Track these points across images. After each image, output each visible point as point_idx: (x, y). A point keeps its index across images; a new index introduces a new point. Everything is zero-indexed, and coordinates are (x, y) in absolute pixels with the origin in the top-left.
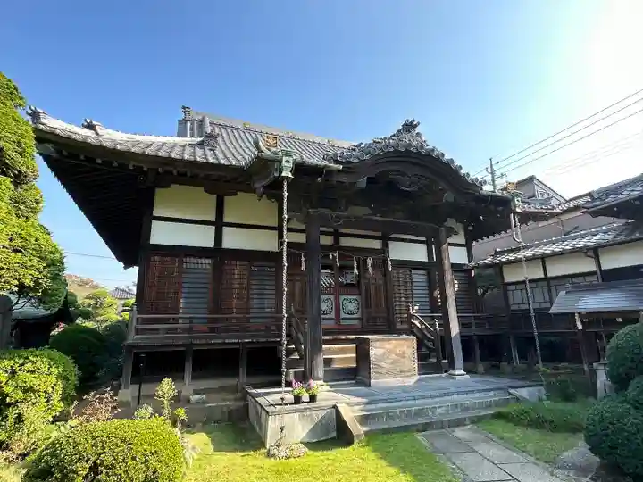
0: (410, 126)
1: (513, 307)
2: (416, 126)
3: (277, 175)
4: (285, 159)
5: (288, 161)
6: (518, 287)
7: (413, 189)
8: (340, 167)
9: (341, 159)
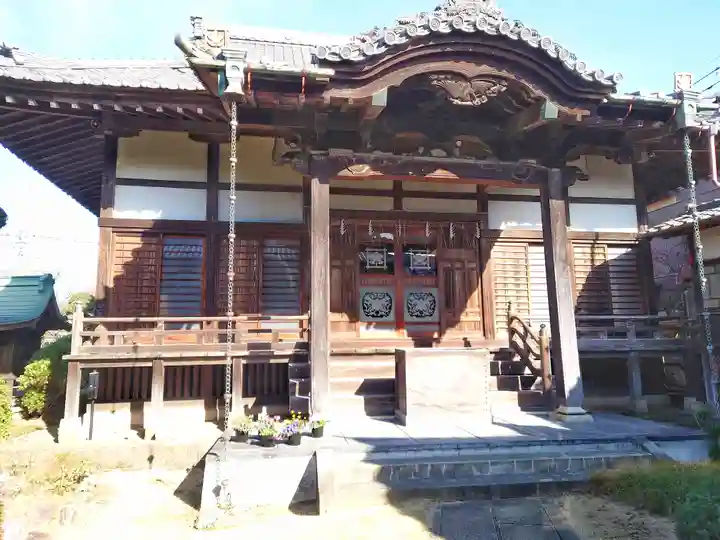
5: (235, 68)
7: (477, 102)
8: (331, 72)
9: (331, 58)
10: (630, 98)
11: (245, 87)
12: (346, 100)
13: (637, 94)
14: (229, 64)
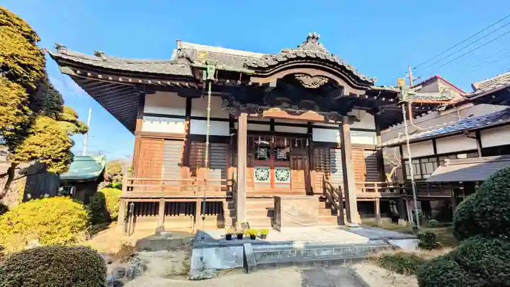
1: (409, 178)
5: (211, 68)
6: (414, 162)
7: (315, 87)
8: (253, 72)
9: (253, 65)
10: (380, 88)
11: (215, 77)
12: (258, 84)
13: (383, 87)
14: (208, 67)
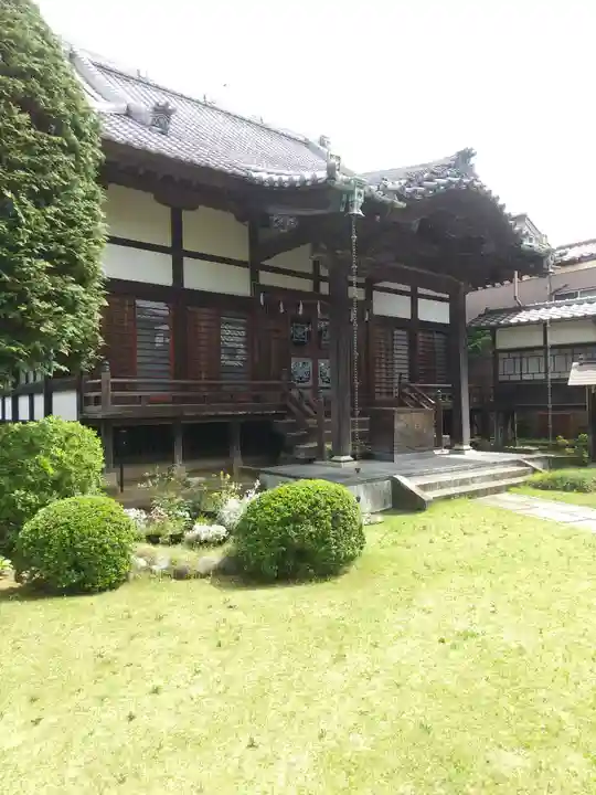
0: (465, 156)
1: (501, 378)
2: (473, 155)
3: (342, 210)
4: (357, 190)
5: (360, 194)
6: (512, 355)
8: (405, 205)
